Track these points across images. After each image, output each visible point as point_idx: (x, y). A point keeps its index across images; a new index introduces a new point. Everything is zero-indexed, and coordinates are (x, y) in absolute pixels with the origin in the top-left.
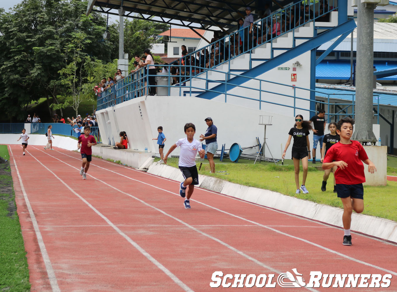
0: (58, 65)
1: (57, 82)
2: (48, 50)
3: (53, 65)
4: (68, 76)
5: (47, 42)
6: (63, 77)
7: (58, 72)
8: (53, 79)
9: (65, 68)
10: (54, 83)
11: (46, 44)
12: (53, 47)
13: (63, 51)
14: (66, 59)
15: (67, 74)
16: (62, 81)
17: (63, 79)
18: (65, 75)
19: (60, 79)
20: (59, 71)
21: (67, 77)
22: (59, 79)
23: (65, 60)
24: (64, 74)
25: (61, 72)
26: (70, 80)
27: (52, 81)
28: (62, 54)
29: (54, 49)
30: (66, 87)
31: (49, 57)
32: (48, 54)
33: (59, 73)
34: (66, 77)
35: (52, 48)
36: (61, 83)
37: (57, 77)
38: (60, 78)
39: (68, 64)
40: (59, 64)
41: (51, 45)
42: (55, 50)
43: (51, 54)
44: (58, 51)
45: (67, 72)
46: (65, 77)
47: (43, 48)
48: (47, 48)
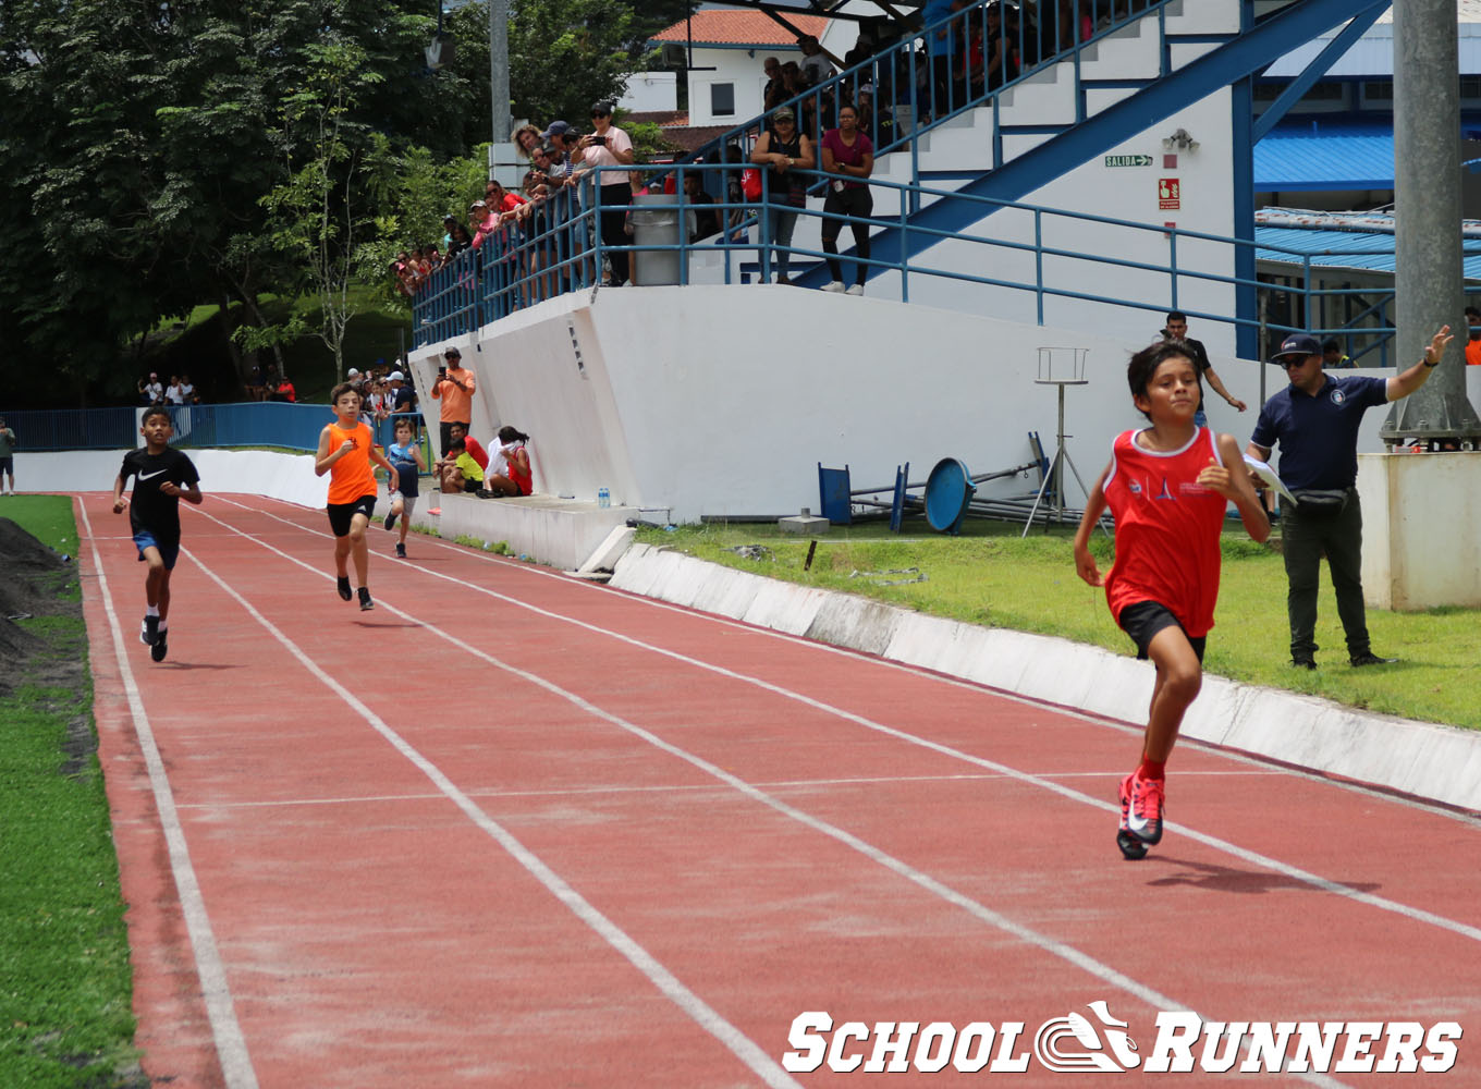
0: (257, 175)
1: (258, 240)
2: (217, 118)
3: (238, 177)
4: (298, 214)
5: (212, 85)
6: (278, 222)
7: (260, 202)
8: (241, 229)
9: (287, 184)
10: (247, 245)
11: (206, 94)
12: (235, 107)
13: (273, 119)
14: (286, 148)
15: (293, 208)
16: (276, 236)
17: (281, 229)
18: (287, 213)
19: (270, 230)
20: (263, 199)
21: (296, 220)
22: (264, 227)
23: (284, 152)
24: (283, 209)
25: (269, 201)
26: (306, 231)
27: (235, 237)
28: (273, 133)
29: (238, 113)
30: (292, 261)
31: (221, 143)
32: (216, 133)
33: (264, 207)
34: (292, 221)
35: (230, 110)
36: (273, 243)
37: (258, 221)
38: (266, 224)
39: (297, 167)
40: (262, 170)
41: (229, 95)
42: (246, 117)
43: (227, 133)
44: (254, 121)
45: (295, 202)
46: (286, 221)
47: (195, 111)
48: (213, 108)
